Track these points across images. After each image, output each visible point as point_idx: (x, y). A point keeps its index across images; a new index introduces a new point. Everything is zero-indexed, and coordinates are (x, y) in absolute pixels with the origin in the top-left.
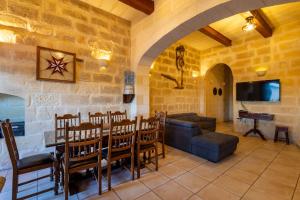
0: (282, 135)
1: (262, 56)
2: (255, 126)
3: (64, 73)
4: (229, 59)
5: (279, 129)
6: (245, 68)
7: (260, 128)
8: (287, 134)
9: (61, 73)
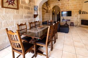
0: (72, 24)
1: (67, 5)
2: (66, 23)
3: (14, 4)
4: (59, 5)
5: (71, 23)
6: (63, 7)
7: (67, 23)
8: (73, 24)
9: (12, 5)
